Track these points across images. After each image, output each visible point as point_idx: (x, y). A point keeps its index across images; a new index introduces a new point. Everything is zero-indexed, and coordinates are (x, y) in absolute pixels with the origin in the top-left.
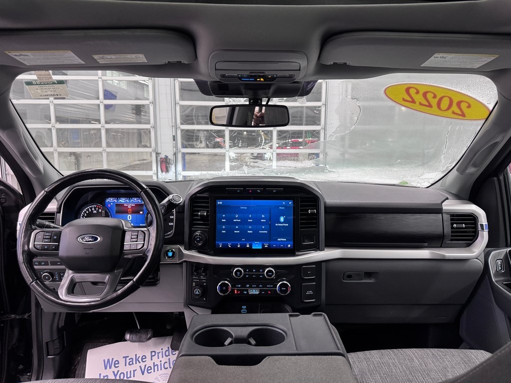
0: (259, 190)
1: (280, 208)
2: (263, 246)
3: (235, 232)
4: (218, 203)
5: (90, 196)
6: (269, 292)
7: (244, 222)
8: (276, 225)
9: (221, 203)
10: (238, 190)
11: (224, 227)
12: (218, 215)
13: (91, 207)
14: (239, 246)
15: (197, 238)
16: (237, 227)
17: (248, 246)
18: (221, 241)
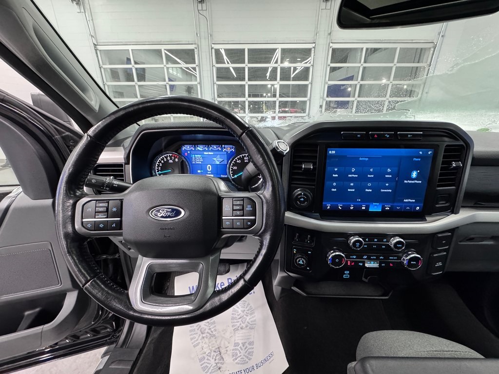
0: (388, 134)
1: (415, 159)
2: (383, 208)
3: (349, 190)
4: (330, 152)
5: (164, 142)
6: (391, 265)
7: (362, 178)
8: (405, 182)
9: (334, 152)
10: (358, 134)
11: (335, 184)
12: (328, 169)
13: (166, 155)
14: (352, 208)
15: (301, 198)
16: (352, 184)
17: (364, 208)
18: (329, 201)
